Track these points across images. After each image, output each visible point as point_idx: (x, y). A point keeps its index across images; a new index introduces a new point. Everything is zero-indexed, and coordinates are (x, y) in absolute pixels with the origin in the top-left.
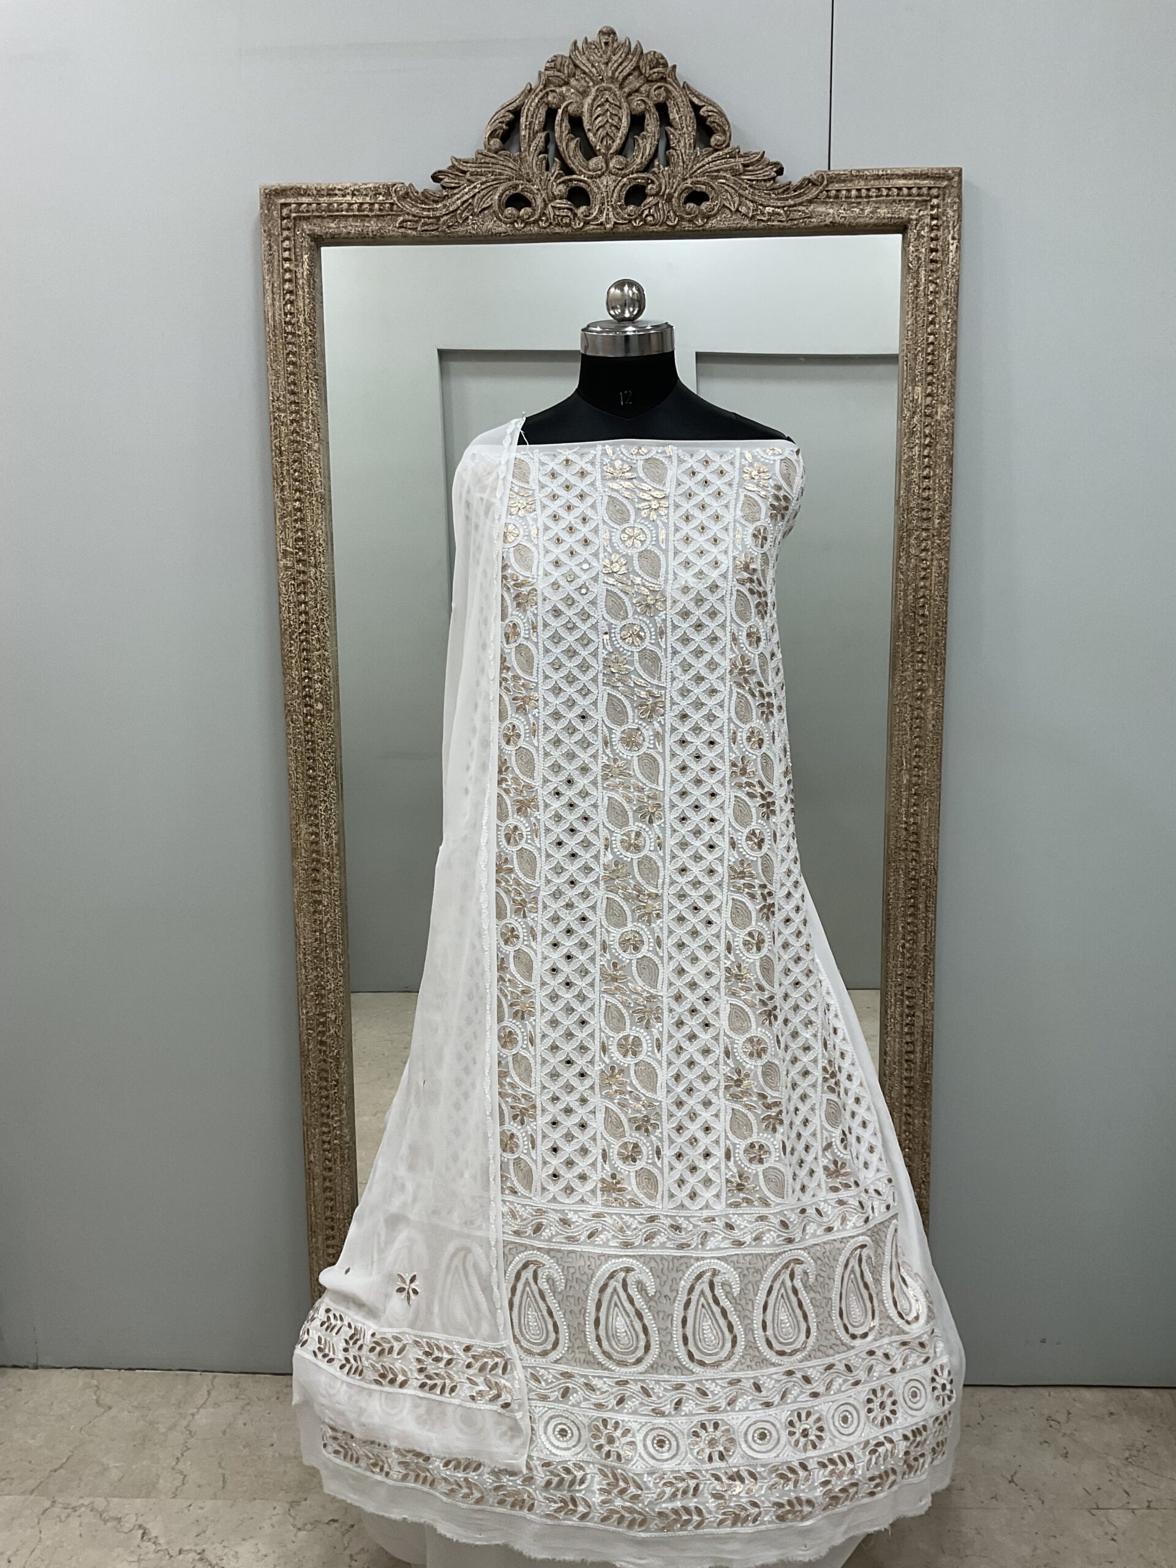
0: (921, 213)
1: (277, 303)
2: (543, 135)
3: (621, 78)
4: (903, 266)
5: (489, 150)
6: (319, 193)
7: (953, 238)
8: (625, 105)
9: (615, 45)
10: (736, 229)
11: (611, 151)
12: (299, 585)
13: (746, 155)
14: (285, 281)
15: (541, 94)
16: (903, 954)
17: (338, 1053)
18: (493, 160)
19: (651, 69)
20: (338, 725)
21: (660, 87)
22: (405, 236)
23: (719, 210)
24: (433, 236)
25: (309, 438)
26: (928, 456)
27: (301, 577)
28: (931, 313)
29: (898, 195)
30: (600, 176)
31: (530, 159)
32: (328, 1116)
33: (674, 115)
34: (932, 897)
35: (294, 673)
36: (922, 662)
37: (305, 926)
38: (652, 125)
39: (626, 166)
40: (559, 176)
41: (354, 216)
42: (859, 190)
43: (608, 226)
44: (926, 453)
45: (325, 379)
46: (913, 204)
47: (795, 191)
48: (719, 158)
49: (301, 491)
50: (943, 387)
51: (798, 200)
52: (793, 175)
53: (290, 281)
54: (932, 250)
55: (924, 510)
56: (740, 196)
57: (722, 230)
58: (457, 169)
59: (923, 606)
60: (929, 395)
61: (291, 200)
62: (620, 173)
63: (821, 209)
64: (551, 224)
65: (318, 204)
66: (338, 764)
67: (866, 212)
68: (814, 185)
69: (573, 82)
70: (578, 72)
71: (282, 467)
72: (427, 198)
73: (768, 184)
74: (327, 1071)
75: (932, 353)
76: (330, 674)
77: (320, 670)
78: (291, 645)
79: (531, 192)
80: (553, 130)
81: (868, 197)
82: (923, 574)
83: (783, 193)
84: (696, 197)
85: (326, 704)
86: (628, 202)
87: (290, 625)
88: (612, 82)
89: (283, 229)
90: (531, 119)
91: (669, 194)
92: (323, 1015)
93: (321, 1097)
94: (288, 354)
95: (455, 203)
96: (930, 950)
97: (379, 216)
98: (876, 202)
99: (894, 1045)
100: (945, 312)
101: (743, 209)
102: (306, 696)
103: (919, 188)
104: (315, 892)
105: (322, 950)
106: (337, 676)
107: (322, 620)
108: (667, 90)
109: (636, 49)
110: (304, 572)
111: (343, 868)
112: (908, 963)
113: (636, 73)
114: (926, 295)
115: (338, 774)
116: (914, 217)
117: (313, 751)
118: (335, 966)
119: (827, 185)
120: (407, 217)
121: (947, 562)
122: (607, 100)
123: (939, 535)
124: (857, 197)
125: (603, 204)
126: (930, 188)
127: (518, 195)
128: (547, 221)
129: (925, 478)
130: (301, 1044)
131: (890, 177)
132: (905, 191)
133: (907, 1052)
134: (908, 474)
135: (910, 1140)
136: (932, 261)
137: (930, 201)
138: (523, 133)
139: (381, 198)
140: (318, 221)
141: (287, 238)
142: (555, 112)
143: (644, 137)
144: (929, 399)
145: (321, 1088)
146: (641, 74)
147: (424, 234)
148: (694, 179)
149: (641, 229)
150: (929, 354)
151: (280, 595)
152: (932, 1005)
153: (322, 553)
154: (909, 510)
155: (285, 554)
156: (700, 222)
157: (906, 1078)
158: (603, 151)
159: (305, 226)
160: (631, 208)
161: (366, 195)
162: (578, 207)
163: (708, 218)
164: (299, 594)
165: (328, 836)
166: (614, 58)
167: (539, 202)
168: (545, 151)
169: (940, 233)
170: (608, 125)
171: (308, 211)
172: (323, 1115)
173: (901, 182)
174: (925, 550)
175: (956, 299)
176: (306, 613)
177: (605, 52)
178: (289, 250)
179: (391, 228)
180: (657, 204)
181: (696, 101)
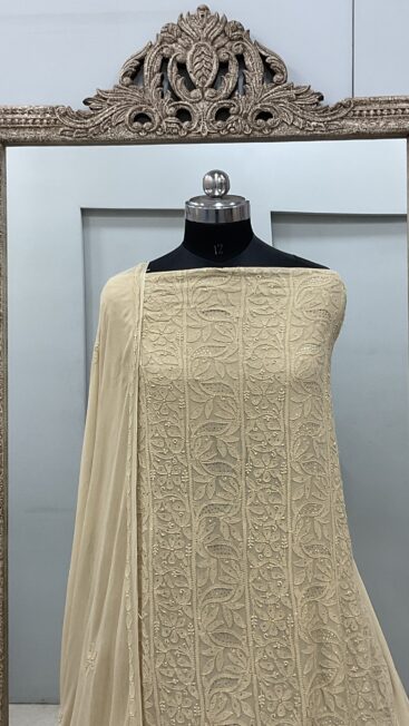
2: (159, 75)
3: (212, 38)
5: (123, 85)
6: (6, 111)
8: (215, 56)
9: (208, 17)
10: (292, 136)
11: (206, 86)
13: (298, 88)
15: (158, 49)
18: (125, 91)
19: (232, 32)
21: (238, 44)
22: (64, 140)
23: (279, 124)
24: (84, 140)
29: (402, 113)
30: (198, 102)
31: (150, 90)
33: (248, 62)
38: (233, 69)
39: (216, 95)
40: (171, 101)
41: (30, 127)
42: (375, 111)
43: (203, 134)
47: (332, 111)
48: (279, 90)
51: (334, 117)
52: (331, 100)
56: (294, 114)
57: (282, 136)
58: (100, 97)
62: (211, 100)
63: (350, 123)
64: (164, 133)
65: (5, 119)
67: (380, 125)
68: (344, 107)
69: (180, 40)
70: (183, 34)
72: (80, 115)
73: (313, 107)
79: (151, 112)
80: (167, 72)
81: (382, 115)
83: (324, 112)
84: (265, 115)
86: (217, 119)
88: (206, 41)
90: (152, 64)
91: (245, 112)
95: (99, 119)
97: (46, 127)
98: (387, 119)
101: (296, 124)
108: (243, 46)
109: (222, 19)
113: (223, 35)
119: (353, 107)
120: (66, 128)
122: (203, 53)
124: (374, 115)
125: (200, 120)
127: (142, 113)
128: (162, 131)
131: (397, 102)
132: (407, 111)
138: (146, 73)
139: (48, 116)
140: (5, 130)
142: (167, 60)
143: (228, 77)
146: (226, 35)
147: (77, 139)
148: (262, 104)
149: (227, 136)
156: (267, 132)
158: (200, 85)
160: (219, 122)
161: (38, 114)
162: (183, 122)
163: (272, 129)
166: (208, 25)
167: (157, 119)
168: (161, 85)
170: (203, 69)
177: (201, 21)
179: (55, 135)
180: (237, 121)
181: (263, 53)
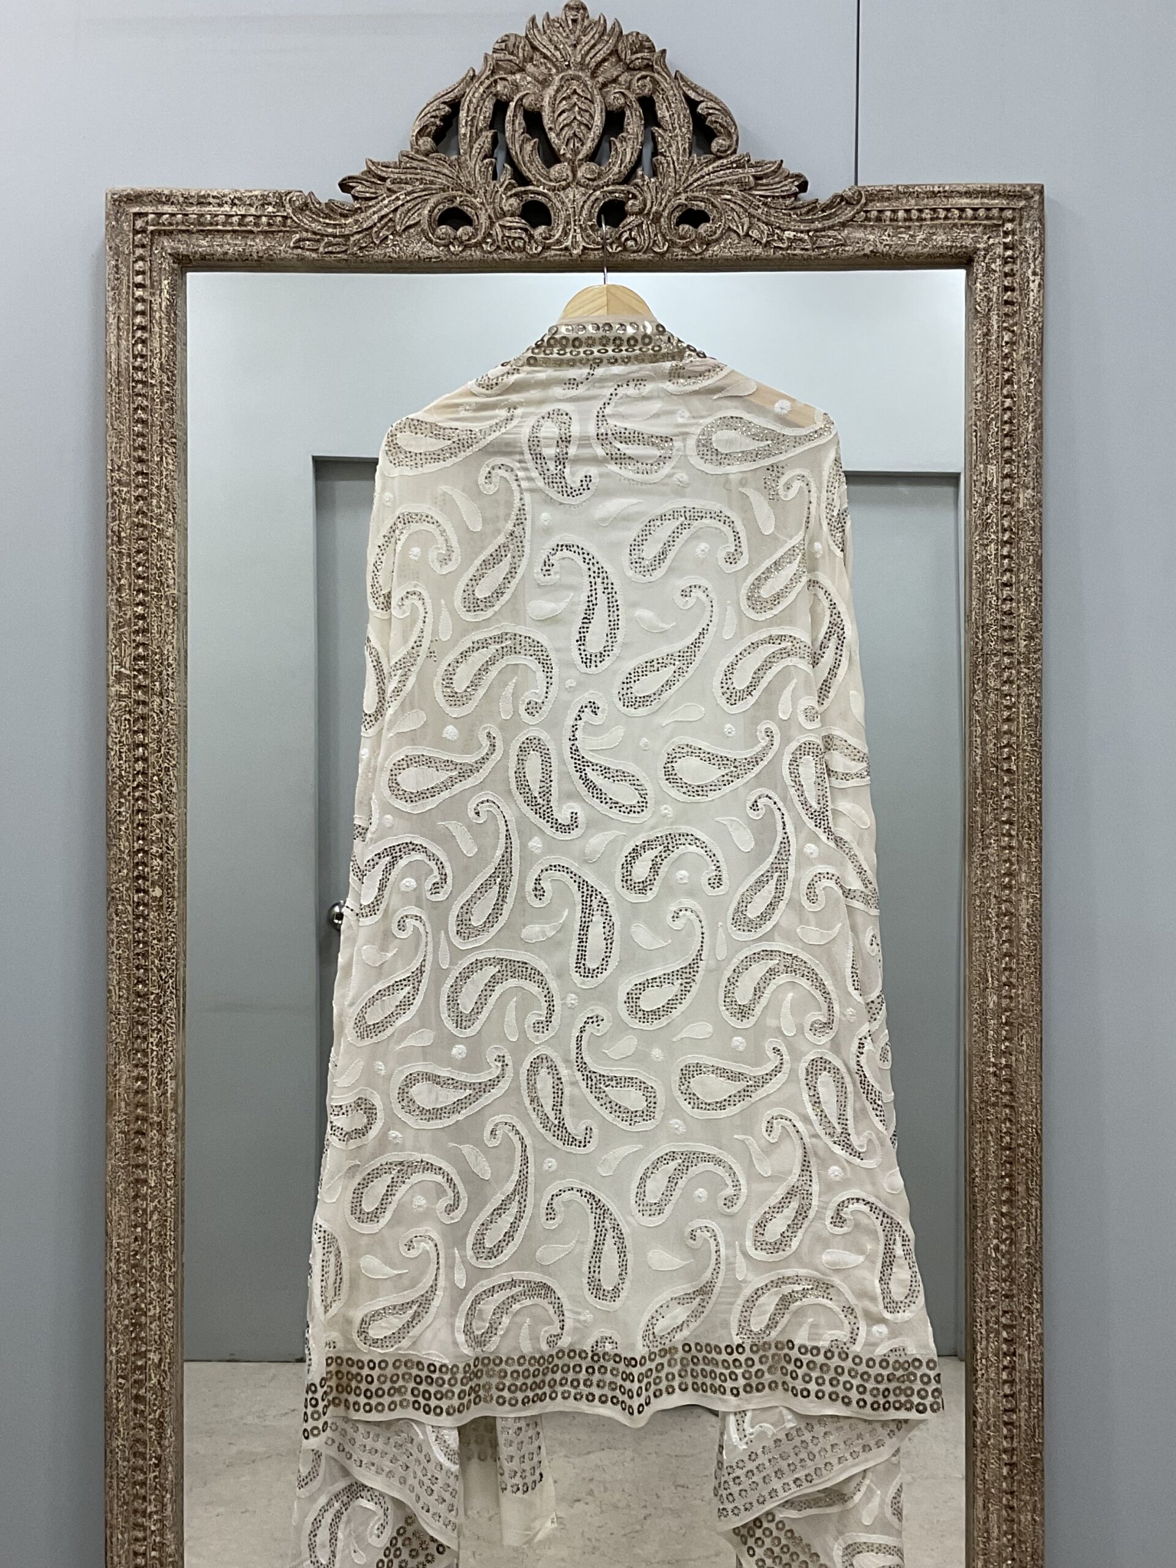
0: (991, 241)
1: (123, 343)
2: (490, 134)
3: (593, 64)
4: (968, 310)
5: (417, 152)
6: (187, 200)
7: (1034, 274)
8: (598, 98)
9: (586, 23)
10: (745, 259)
11: (580, 157)
12: (136, 720)
13: (758, 165)
14: (138, 313)
15: (485, 85)
16: (997, 1260)
17: (162, 1415)
18: (421, 164)
19: (633, 53)
20: (184, 919)
21: (645, 77)
22: (302, 259)
23: (722, 234)
24: (340, 260)
25: (159, 521)
26: (1009, 556)
27: (141, 710)
28: (1007, 370)
29: (960, 218)
30: (564, 189)
31: (471, 164)
32: (144, 1514)
33: (662, 112)
34: (1037, 1175)
35: (123, 844)
36: (1010, 836)
37: (120, 1218)
38: (633, 124)
39: (600, 175)
40: (510, 187)
41: (234, 231)
42: (908, 211)
43: (575, 252)
44: (1005, 553)
45: (186, 444)
46: (981, 228)
47: (823, 211)
48: (723, 167)
49: (145, 592)
50: (1024, 466)
51: (827, 223)
52: (820, 191)
53: (143, 313)
54: (1006, 289)
55: (1005, 628)
56: (751, 216)
57: (727, 259)
58: (374, 176)
59: (1008, 758)
60: (1007, 476)
61: (149, 209)
62: (589, 185)
63: (859, 234)
64: (498, 247)
65: (187, 215)
66: (180, 978)
67: (918, 239)
68: (848, 203)
69: (530, 67)
70: (537, 56)
71: (120, 559)
72: (332, 210)
73: (788, 202)
74: (144, 1444)
75: (1010, 422)
76: (175, 846)
77: (160, 840)
78: (121, 805)
79: (473, 206)
80: (504, 132)
81: (920, 219)
82: (1006, 714)
83: (808, 213)
84: (694, 217)
85: (167, 888)
86: (601, 222)
87: (121, 775)
88: (581, 69)
89: (137, 246)
90: (474, 114)
91: (657, 210)
92: (143, 1355)
93: (135, 1483)
94: (136, 409)
95: (370, 218)
96: (1037, 1253)
97: (266, 232)
98: (931, 227)
99: (990, 1400)
100: (1026, 369)
101: (755, 234)
102: (138, 878)
103: (988, 209)
104: (137, 1166)
105: (145, 1255)
106: (185, 850)
107: (167, 770)
108: (654, 80)
109: (613, 29)
110: (144, 703)
111: (180, 1130)
112: (1004, 1274)
113: (614, 59)
114: (1000, 347)
115: (180, 988)
116: (981, 246)
117: (145, 955)
118: (162, 1279)
119: (866, 204)
120: (305, 234)
121: (1038, 699)
122: (575, 92)
123: (1027, 661)
124: (905, 220)
125: (568, 223)
126: (1002, 210)
127: (455, 209)
128: (494, 241)
129: (1005, 585)
130: (107, 1399)
131: (949, 194)
132: (969, 213)
133: (1006, 1411)
134: (982, 580)
135: (1013, 1546)
136: (1007, 303)
137: (1003, 225)
138: (463, 131)
139: (270, 209)
140: (185, 235)
141: (141, 258)
142: (506, 105)
143: (624, 139)
144: (1008, 481)
145: (134, 1470)
146: (620, 59)
147: (327, 258)
148: (689, 194)
149: (619, 258)
150: (1006, 422)
151: (108, 733)
152: (1040, 1337)
153: (171, 676)
154: (985, 627)
155: (119, 677)
156: (697, 249)
157: (1005, 1451)
158: (568, 156)
159: (167, 243)
160: (606, 229)
161: (251, 205)
162: (534, 226)
163: (708, 244)
164: (136, 732)
165: (161, 1082)
166: (585, 39)
167: (484, 220)
168: (490, 155)
169: (1016, 267)
170: (576, 123)
171: (171, 224)
172: (135, 1511)
173: (964, 201)
174: (1012, 682)
175: (1041, 351)
176: (145, 760)
177: (572, 32)
178: (143, 273)
179: (283, 249)
180: (640, 225)
181: (692, 95)
